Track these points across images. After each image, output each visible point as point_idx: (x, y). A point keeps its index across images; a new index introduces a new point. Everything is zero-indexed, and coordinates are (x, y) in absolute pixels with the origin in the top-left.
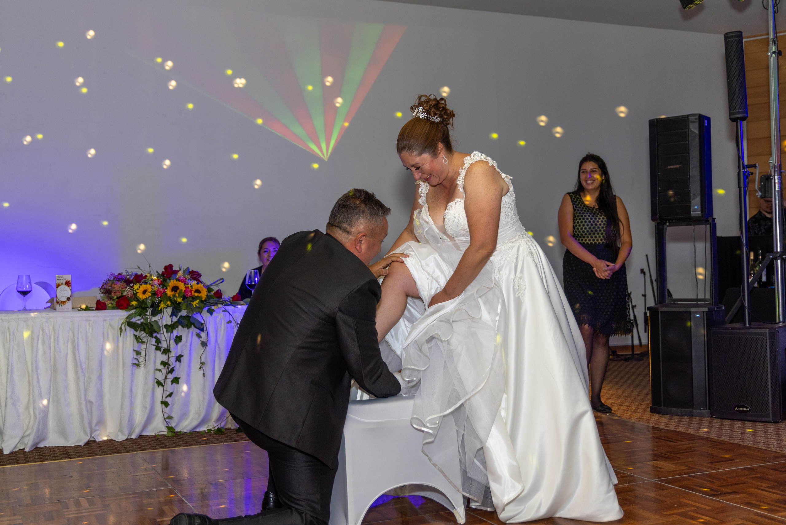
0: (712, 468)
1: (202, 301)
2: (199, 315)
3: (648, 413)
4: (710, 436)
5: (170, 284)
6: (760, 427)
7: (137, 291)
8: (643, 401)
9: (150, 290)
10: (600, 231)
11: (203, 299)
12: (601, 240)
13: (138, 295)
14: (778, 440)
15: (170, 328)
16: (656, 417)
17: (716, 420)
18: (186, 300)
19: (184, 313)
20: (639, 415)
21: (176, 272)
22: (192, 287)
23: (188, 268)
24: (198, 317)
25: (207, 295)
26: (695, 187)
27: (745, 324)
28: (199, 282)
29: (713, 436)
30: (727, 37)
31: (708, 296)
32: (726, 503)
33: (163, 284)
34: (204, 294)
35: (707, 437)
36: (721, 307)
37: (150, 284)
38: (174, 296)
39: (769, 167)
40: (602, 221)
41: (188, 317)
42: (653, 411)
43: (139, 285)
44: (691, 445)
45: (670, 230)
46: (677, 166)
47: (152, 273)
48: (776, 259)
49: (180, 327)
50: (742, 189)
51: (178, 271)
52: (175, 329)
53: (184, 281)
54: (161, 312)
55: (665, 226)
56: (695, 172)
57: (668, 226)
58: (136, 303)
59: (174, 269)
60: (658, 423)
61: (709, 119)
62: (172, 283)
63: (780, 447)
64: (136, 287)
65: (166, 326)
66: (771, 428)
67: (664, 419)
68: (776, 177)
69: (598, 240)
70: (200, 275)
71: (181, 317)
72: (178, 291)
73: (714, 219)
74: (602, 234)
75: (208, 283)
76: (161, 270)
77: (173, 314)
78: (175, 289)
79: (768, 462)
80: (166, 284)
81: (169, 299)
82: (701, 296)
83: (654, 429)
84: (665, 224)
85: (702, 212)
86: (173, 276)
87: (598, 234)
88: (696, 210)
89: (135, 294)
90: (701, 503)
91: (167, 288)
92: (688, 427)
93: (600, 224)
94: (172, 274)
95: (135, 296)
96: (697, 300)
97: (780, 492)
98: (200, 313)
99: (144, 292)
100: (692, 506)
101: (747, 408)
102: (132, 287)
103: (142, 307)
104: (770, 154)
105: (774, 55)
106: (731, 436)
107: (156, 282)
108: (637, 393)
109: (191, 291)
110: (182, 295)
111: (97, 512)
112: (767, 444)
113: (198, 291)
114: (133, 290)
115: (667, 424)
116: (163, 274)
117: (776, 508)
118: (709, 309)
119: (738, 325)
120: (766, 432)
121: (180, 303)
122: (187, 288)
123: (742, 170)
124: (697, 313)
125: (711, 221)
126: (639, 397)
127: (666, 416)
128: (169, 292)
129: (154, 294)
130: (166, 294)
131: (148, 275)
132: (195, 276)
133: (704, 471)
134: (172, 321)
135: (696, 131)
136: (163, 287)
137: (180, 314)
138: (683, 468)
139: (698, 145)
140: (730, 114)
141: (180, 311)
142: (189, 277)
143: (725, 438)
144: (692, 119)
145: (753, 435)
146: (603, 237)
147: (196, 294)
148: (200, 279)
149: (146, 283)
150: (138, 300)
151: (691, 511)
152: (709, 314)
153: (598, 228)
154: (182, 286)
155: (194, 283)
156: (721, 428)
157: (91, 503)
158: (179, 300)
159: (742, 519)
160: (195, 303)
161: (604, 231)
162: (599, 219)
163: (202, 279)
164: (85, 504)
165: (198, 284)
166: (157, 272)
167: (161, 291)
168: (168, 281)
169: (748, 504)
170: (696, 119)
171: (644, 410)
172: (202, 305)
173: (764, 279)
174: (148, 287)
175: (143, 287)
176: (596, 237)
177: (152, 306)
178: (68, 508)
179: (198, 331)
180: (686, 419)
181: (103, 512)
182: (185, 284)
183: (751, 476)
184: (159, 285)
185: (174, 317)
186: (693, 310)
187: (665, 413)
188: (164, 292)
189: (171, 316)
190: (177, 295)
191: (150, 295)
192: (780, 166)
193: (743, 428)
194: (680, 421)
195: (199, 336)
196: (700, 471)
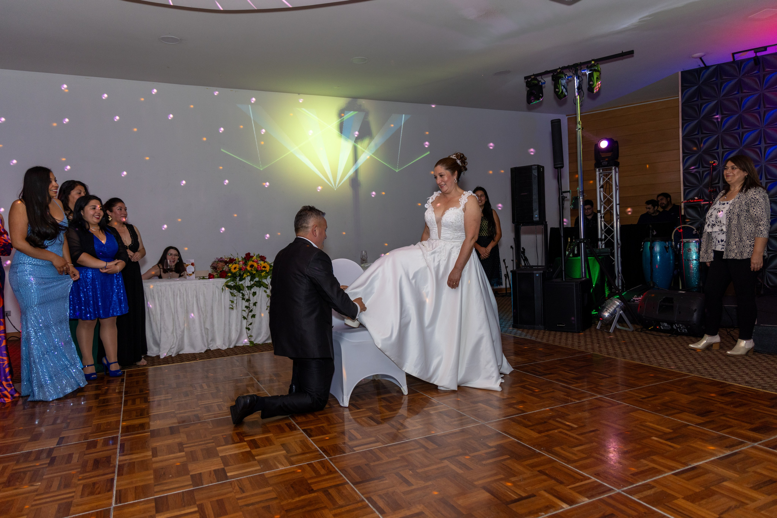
0: (540, 360)
1: (267, 273)
2: (265, 280)
3: (511, 328)
4: (542, 341)
5: (249, 264)
6: (570, 335)
7: (231, 268)
8: (510, 321)
9: (238, 267)
10: (485, 229)
11: (268, 271)
12: (486, 234)
13: (231, 270)
14: (579, 343)
15: (250, 288)
16: (515, 330)
17: (547, 332)
18: (258, 272)
19: (257, 279)
20: (506, 329)
21: (252, 257)
22: (261, 265)
23: (259, 254)
24: (265, 281)
25: (270, 269)
26: (535, 205)
27: (563, 279)
28: (265, 262)
29: (544, 341)
30: (553, 122)
31: (544, 264)
32: (546, 380)
33: (245, 264)
34: (268, 269)
35: (541, 341)
36: (550, 270)
37: (238, 264)
38: (251, 270)
39: (577, 192)
40: (486, 224)
41: (259, 282)
42: (514, 327)
43: (232, 264)
44: (532, 346)
45: (523, 228)
46: (526, 194)
47: (239, 258)
48: (581, 243)
49: (255, 287)
50: (561, 206)
51: (253, 256)
52: (252, 288)
53: (257, 262)
54: (244, 279)
55: (520, 226)
56: (535, 197)
57: (522, 226)
58: (231, 274)
59: (251, 255)
60: (516, 334)
61: (543, 167)
62: (250, 263)
63: (579, 347)
64: (230, 266)
65: (247, 287)
66: (576, 335)
67: (519, 332)
68: (581, 198)
69: (484, 234)
70: (265, 258)
71: (255, 281)
72: (253, 267)
73: (546, 222)
74: (486, 231)
75: (270, 262)
76: (244, 256)
77: (251, 280)
78: (252, 266)
79: (571, 356)
80: (247, 264)
81: (249, 272)
82: (540, 264)
83: (514, 337)
84: (520, 225)
85: (539, 219)
86: (251, 259)
87: (484, 231)
88: (536, 218)
89: (230, 270)
90: (533, 380)
91: (247, 266)
92: (532, 335)
93: (485, 226)
94: (250, 258)
95: (230, 271)
96: (538, 266)
97: (575, 373)
98: (266, 279)
99: (235, 268)
100: (528, 382)
101: (563, 325)
102: (228, 266)
103: (234, 277)
104: (578, 186)
105: (579, 130)
106: (554, 341)
107: (241, 263)
108: (506, 316)
109: (261, 267)
110: (256, 269)
111: (212, 391)
112: (572, 345)
113: (264, 267)
114: (229, 267)
115: (521, 335)
116: (245, 258)
117: (571, 382)
118: (543, 272)
119: (559, 280)
120: (573, 338)
121: (255, 274)
122: (258, 265)
123: (561, 196)
124: (537, 274)
125: (544, 223)
126: (508, 318)
127: (521, 330)
128: (249, 268)
129: (240, 269)
130: (247, 269)
131: (237, 259)
132: (263, 258)
133: (537, 362)
134: (251, 284)
135: (536, 174)
136: (245, 266)
137: (255, 280)
138: (526, 360)
139: (537, 182)
140: (554, 165)
141: (255, 278)
142: (259, 259)
143: (551, 342)
144: (534, 167)
145: (566, 340)
146: (487, 232)
147: (264, 269)
148: (265, 260)
149: (236, 263)
150: (231, 273)
151: (526, 385)
152: (543, 274)
153: (484, 228)
154: (255, 265)
155: (262, 262)
156: (549, 336)
157: (209, 386)
158: (254, 272)
159: (552, 388)
160: (263, 274)
161: (487, 229)
162: (484, 223)
163: (267, 260)
164: (205, 387)
165: (264, 263)
166: (242, 257)
167: (244, 268)
168: (248, 262)
169: (557, 380)
170: (536, 167)
171: (509, 326)
172: (267, 275)
173: (576, 252)
174: (237, 265)
175: (234, 266)
176: (482, 233)
177: (239, 276)
178: (196, 389)
179: (265, 289)
180: (531, 331)
181: (215, 391)
182: (257, 263)
183: (561, 364)
184: (243, 264)
185: (252, 282)
186: (535, 272)
187: (520, 328)
188: (246, 268)
189: (250, 281)
190: (253, 270)
191: (238, 270)
192: (583, 192)
193: (561, 336)
194: (527, 332)
195: (265, 292)
196: (535, 361)
